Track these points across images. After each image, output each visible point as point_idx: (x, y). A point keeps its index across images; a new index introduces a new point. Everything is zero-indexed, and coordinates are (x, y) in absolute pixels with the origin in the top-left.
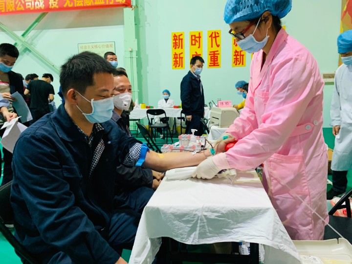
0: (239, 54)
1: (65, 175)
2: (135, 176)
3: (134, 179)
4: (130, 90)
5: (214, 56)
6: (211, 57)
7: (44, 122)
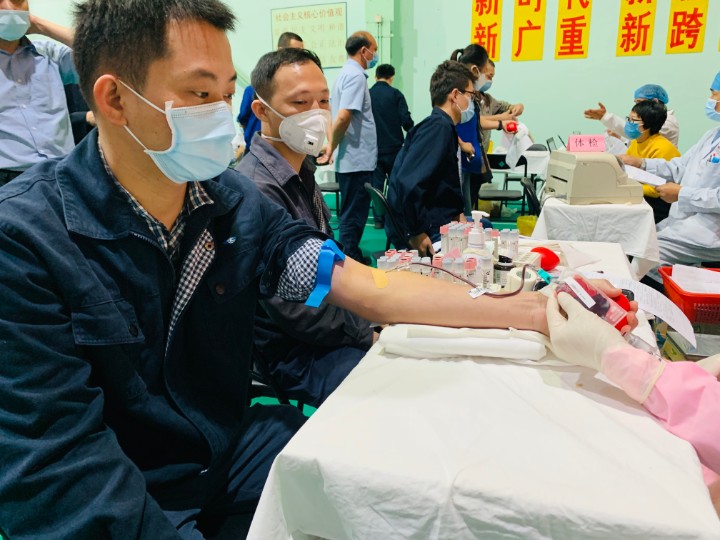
0: (637, 24)
1: (79, 340)
2: (322, 323)
3: (320, 329)
4: (324, 102)
5: (573, 31)
6: (565, 32)
7: (28, 183)
